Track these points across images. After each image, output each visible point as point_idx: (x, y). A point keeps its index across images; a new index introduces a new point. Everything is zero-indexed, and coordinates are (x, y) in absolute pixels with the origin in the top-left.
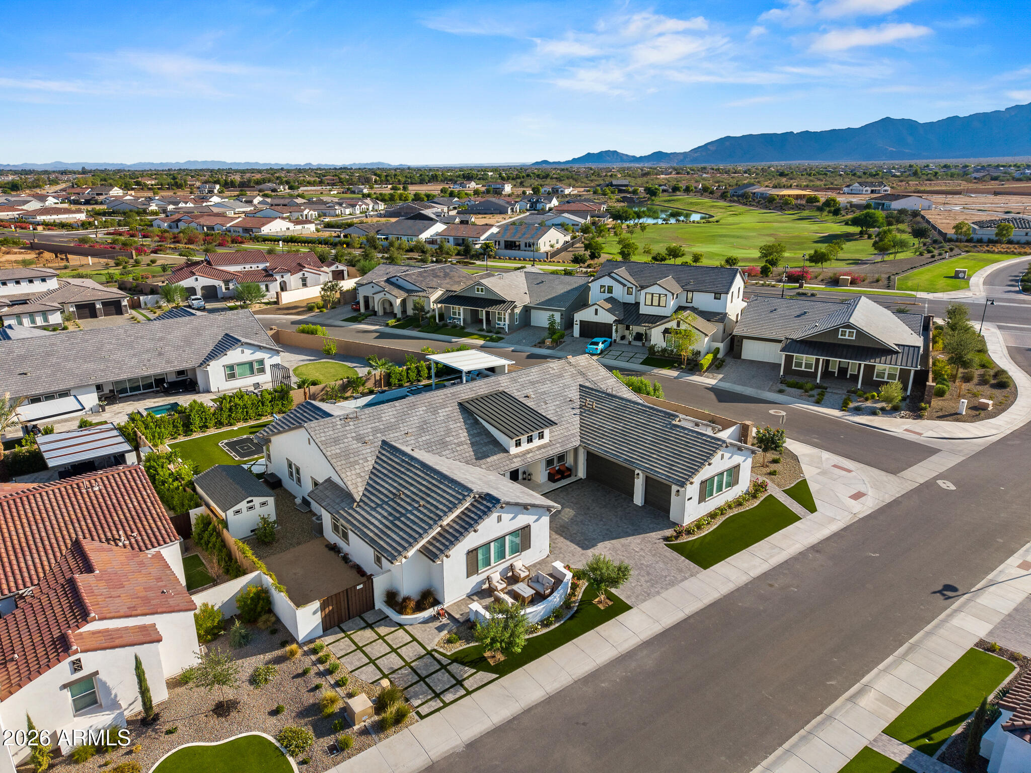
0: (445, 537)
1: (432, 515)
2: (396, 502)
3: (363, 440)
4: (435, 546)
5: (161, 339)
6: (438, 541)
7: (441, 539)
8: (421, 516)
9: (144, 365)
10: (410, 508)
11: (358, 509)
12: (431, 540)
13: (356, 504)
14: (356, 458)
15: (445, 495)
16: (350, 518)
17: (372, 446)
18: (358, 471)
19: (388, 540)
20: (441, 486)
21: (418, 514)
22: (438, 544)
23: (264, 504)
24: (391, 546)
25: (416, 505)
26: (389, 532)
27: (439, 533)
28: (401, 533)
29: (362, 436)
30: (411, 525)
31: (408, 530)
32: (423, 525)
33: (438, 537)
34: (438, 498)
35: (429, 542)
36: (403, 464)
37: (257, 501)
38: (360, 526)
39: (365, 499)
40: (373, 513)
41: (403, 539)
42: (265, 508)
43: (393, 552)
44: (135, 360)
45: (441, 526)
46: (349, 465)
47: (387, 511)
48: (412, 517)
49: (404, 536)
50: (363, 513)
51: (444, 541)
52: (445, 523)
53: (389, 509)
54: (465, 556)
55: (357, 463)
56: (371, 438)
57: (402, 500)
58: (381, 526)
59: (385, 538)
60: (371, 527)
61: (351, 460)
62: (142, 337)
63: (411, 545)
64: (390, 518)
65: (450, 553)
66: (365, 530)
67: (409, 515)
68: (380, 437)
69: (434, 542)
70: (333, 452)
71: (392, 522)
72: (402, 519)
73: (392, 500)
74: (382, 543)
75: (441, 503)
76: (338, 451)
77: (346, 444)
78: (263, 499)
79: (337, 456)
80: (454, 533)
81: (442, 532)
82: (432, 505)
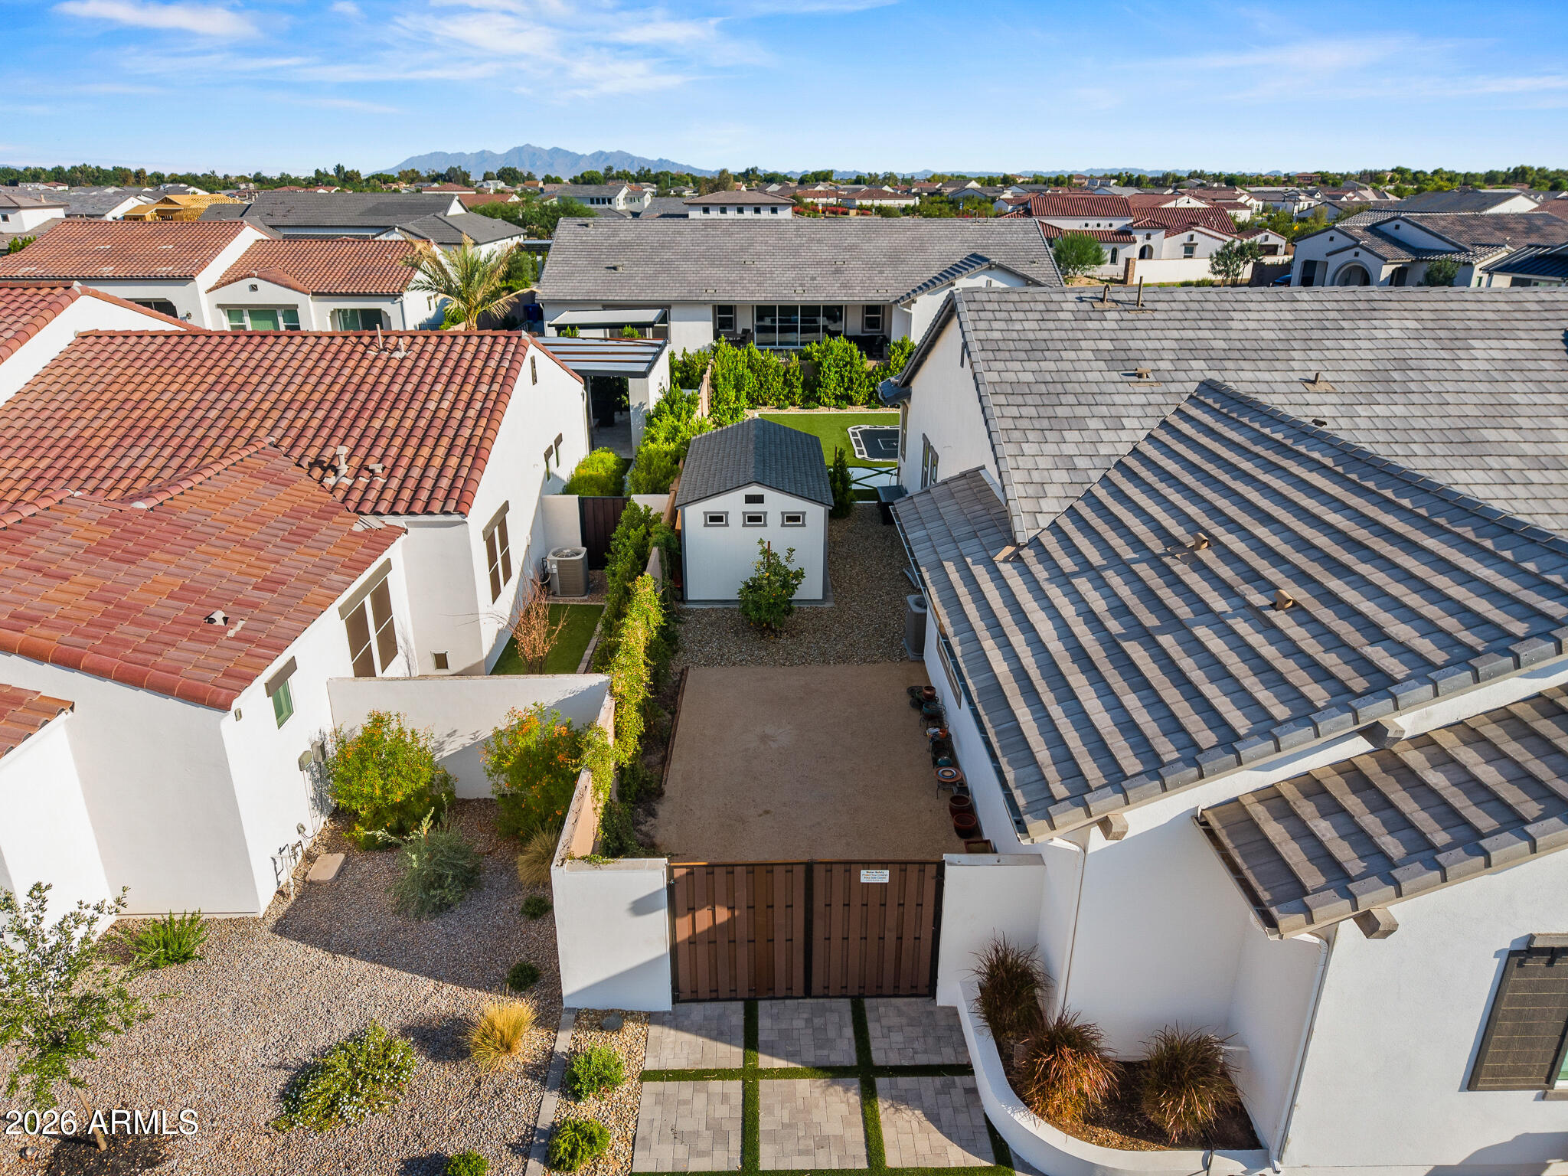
0: (1382, 805)
1: (1331, 661)
2: (1165, 572)
3: (1130, 365)
4: (1303, 834)
5: (851, 248)
6: (1332, 809)
7: (1352, 803)
8: (1269, 652)
9: (802, 285)
10: (1219, 604)
11: (1006, 569)
12: (1290, 792)
13: (1009, 550)
14: (1081, 411)
15: (1441, 581)
16: (962, 590)
17: (1156, 388)
18: (1069, 449)
19: (1056, 711)
20: (1430, 543)
21: (1256, 640)
22: (1323, 828)
23: (793, 519)
24: (1055, 740)
25: (1258, 599)
26: (1078, 681)
27: (1349, 770)
28: (1131, 701)
29: (1131, 354)
30: (1197, 676)
31: (1171, 695)
32: (1264, 696)
33: (1337, 787)
34: (1397, 589)
35: (1271, 797)
36: (1258, 449)
37: (777, 503)
38: (979, 625)
39: (1050, 542)
40: (1054, 592)
41: (1128, 727)
42: (793, 533)
43: (1051, 773)
44: (791, 275)
45: (1374, 732)
46: (1045, 424)
47: (1110, 594)
48: (1216, 645)
49: (1143, 718)
50: (1016, 583)
51: (1370, 822)
52: (1407, 723)
53: (1125, 592)
54: (1491, 969)
55: (1077, 423)
56: (1164, 365)
57: (1200, 567)
58: (1055, 647)
59: (1048, 697)
60: (1018, 639)
61: (1060, 411)
62: (819, 241)
63: (1155, 770)
64: (1114, 626)
65: (1397, 910)
66: (989, 644)
67: (1202, 632)
68: (1200, 370)
69: (1307, 810)
70: (1011, 377)
71: (1112, 645)
72: (1166, 641)
73: (1155, 561)
74: (1024, 714)
75: (1411, 616)
76: (1029, 377)
77: (1068, 366)
78: (795, 505)
79: (1016, 391)
80: (1459, 800)
81: (1371, 769)
82: (1350, 613)
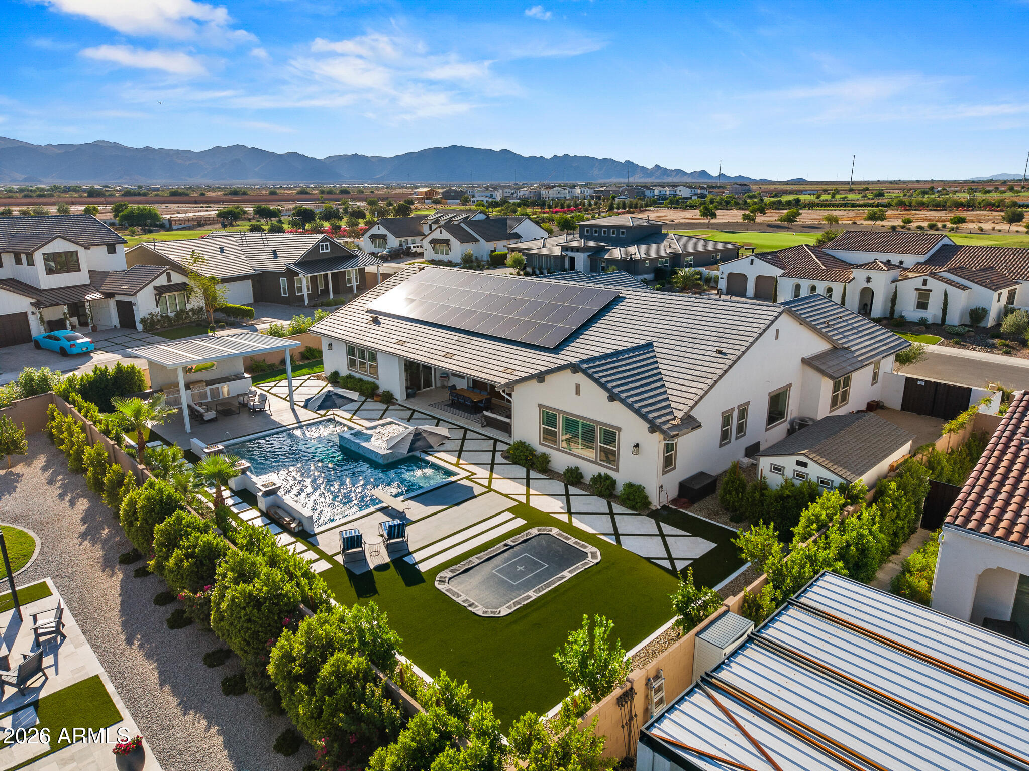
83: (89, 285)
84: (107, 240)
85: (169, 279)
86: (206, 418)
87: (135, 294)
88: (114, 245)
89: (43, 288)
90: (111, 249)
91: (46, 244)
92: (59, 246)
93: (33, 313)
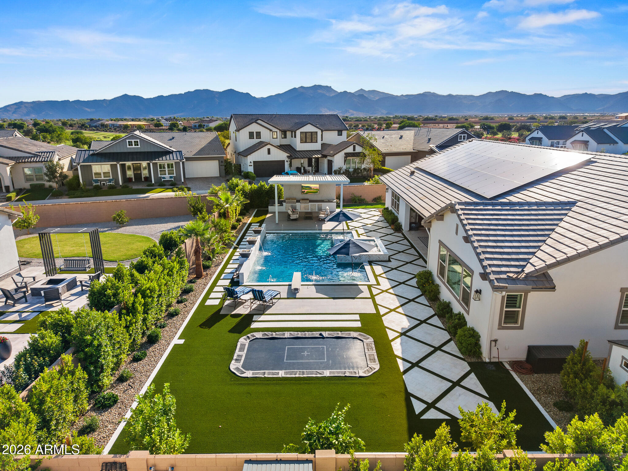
83: (320, 150)
84: (339, 128)
85: (354, 149)
86: (291, 218)
87: (334, 156)
88: (341, 131)
89: (297, 150)
90: (340, 134)
91: (303, 127)
92: (309, 128)
93: (287, 161)
